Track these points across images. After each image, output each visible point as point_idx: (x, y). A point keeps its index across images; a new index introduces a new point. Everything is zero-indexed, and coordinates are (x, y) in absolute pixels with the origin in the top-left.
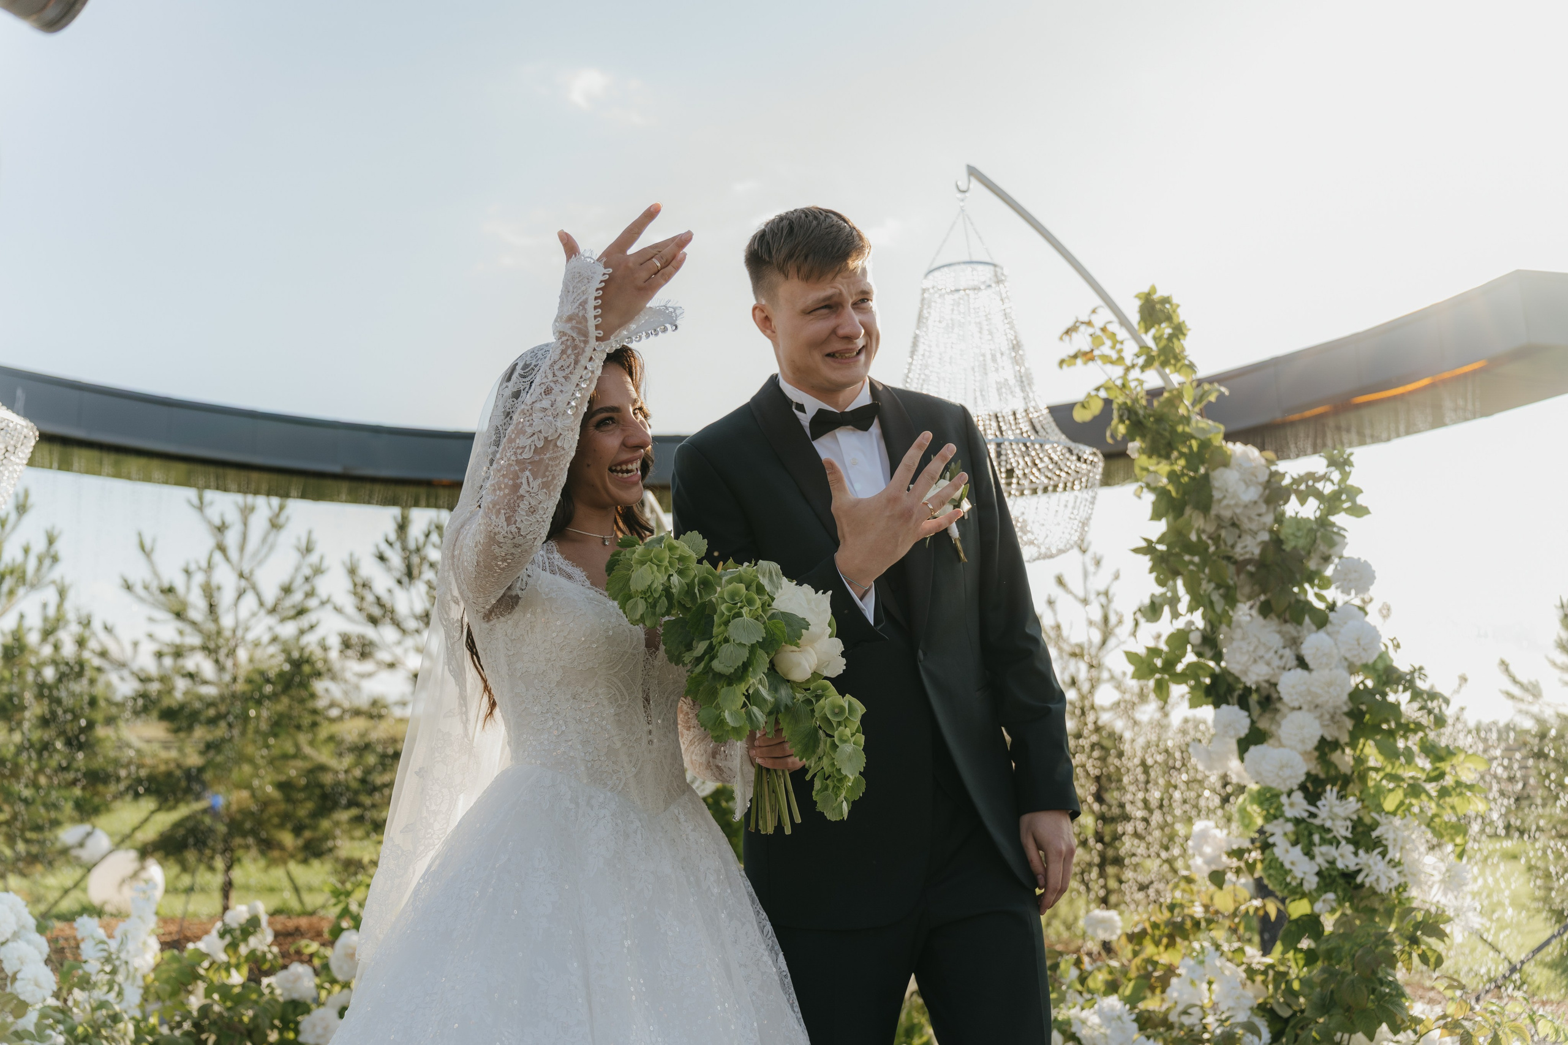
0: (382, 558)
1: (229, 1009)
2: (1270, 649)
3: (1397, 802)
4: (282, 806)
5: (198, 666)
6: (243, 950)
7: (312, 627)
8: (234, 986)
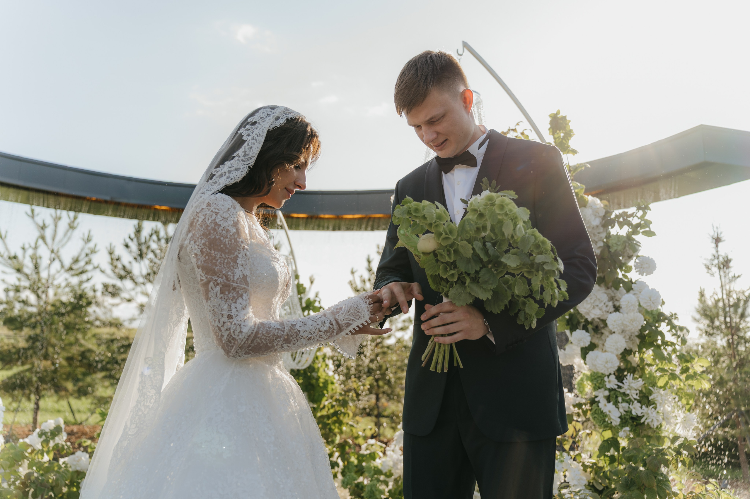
0: (127, 246)
1: (42, 475)
2: (602, 301)
3: (665, 382)
4: (68, 369)
5: (27, 297)
6: (52, 444)
7: (88, 280)
8: (45, 463)
